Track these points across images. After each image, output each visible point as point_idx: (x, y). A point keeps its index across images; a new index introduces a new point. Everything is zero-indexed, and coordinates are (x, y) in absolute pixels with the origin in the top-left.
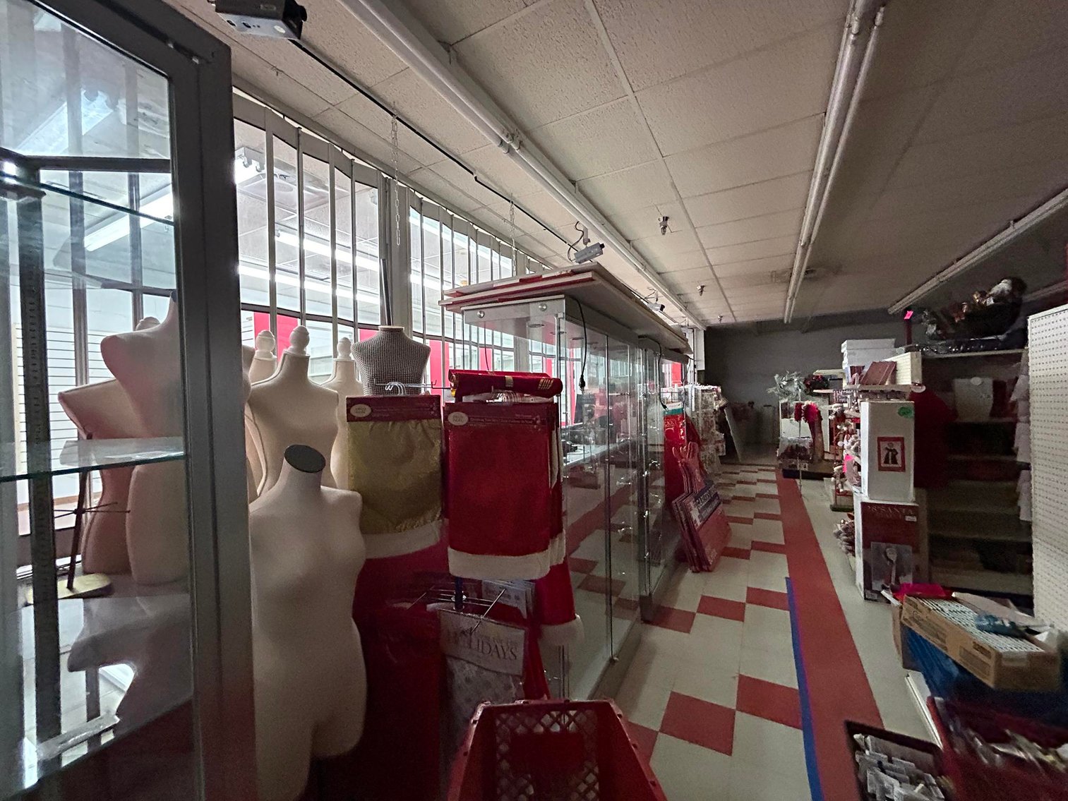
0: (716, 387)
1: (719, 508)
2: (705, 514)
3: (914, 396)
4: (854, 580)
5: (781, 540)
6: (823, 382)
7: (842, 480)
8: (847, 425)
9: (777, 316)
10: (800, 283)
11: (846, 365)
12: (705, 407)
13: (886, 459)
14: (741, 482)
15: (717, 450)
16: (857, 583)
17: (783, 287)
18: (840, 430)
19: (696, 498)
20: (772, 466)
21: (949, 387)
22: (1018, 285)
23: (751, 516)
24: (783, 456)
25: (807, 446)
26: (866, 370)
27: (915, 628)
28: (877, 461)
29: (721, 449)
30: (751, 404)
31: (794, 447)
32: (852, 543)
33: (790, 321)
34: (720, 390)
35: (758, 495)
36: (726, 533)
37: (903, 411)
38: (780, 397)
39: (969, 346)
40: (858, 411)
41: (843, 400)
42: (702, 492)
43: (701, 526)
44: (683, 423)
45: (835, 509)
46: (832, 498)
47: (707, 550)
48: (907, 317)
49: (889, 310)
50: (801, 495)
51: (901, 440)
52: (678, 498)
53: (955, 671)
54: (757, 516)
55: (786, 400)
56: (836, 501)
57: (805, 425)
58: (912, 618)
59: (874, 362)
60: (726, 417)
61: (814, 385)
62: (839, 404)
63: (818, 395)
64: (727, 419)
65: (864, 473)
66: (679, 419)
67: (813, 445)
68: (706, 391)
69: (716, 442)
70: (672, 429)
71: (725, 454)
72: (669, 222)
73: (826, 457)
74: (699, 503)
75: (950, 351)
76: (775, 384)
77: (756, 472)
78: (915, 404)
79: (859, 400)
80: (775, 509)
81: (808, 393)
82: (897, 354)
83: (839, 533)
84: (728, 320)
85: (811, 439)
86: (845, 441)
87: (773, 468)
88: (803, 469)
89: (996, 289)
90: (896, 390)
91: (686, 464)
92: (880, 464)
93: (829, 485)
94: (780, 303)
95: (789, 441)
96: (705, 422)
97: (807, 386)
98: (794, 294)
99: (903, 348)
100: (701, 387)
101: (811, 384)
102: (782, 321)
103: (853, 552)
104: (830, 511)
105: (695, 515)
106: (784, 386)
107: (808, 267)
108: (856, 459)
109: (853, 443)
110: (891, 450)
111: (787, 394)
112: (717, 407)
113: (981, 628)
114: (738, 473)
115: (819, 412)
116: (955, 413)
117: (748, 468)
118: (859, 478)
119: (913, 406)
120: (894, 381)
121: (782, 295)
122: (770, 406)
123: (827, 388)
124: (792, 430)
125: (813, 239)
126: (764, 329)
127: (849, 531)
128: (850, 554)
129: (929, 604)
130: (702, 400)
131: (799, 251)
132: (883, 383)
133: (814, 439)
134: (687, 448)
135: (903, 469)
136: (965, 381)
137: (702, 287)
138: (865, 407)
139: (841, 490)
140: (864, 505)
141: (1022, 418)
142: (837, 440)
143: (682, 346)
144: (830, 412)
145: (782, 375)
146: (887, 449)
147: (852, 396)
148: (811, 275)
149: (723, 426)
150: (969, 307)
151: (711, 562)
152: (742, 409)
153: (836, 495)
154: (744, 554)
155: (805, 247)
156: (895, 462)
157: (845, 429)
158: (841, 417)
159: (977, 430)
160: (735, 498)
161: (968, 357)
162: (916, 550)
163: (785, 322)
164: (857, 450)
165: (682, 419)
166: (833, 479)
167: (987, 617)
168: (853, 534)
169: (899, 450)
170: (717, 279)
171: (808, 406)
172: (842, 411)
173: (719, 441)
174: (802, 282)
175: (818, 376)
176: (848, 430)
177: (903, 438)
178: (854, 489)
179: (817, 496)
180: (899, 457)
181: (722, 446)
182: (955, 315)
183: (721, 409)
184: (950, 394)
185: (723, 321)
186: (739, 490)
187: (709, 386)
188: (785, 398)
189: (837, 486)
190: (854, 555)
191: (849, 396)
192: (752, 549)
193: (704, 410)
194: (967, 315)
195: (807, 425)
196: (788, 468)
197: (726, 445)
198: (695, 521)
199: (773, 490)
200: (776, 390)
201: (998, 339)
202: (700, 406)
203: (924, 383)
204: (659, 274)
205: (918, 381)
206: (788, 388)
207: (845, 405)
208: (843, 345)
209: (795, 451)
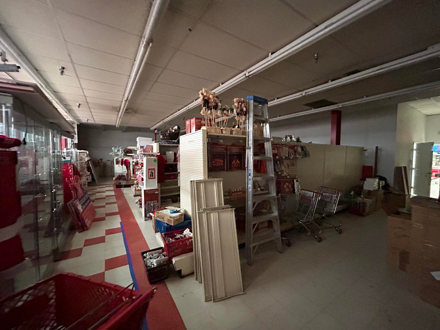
0: (86, 151)
1: (90, 203)
2: (84, 207)
3: (157, 156)
4: (142, 216)
5: (117, 210)
6: (130, 151)
7: (137, 185)
8: (139, 166)
9: (114, 124)
10: (123, 113)
11: (138, 146)
12: (81, 160)
13: (151, 176)
14: (98, 192)
15: (88, 179)
16: (143, 217)
17: (117, 113)
18: (136, 168)
19: (79, 200)
20: (112, 184)
21: (165, 154)
22: (179, 128)
23: (104, 204)
24: (116, 180)
25: (125, 175)
26: (145, 147)
27: (158, 219)
28: (148, 176)
29: (89, 179)
30: (101, 159)
31: (121, 175)
32: (141, 204)
33: (118, 127)
34: (88, 152)
35: (106, 196)
36: (94, 213)
37: (155, 161)
38: (115, 157)
39: (170, 143)
40: (143, 161)
41: (137, 158)
42: (82, 197)
43: (83, 212)
44: (71, 167)
45: (135, 196)
46: (134, 193)
47: (86, 221)
48: (156, 132)
49: (151, 129)
50: (123, 193)
51: (154, 169)
52: (70, 201)
53: (166, 225)
54: (107, 204)
55: (117, 158)
56: (135, 193)
57: (124, 167)
58: (157, 216)
59: (147, 145)
60: (90, 165)
61: (127, 152)
62: (136, 159)
63: (129, 156)
64: (91, 166)
65: (144, 181)
66: (68, 165)
67: (127, 174)
68: (82, 152)
69: (87, 176)
70: (65, 170)
71: (91, 181)
72: (65, 70)
73: (132, 178)
74: (81, 202)
75: (165, 144)
76: (112, 151)
77: (105, 188)
78: (158, 159)
79: (143, 157)
80: (114, 200)
81: (125, 155)
82: (153, 143)
83: (137, 202)
84: (91, 121)
85: (127, 172)
86: (138, 172)
87: (112, 185)
88: (124, 184)
89: (174, 128)
90: (153, 154)
91: (73, 185)
92: (149, 177)
93: (133, 188)
94: (115, 119)
95: (119, 173)
96: (81, 167)
97: (125, 152)
98: (120, 117)
99: (154, 142)
100: (79, 151)
101: (126, 152)
102: (115, 126)
103: (141, 207)
104: (134, 197)
105: (80, 207)
106: (116, 152)
107: (126, 108)
108: (142, 177)
109: (141, 172)
110: (151, 173)
111: (117, 155)
112: (86, 160)
113: (171, 213)
114: (97, 189)
115: (129, 162)
116: (166, 161)
117: (101, 186)
118: (143, 183)
119: (157, 159)
120: (152, 151)
121: (116, 116)
122: (109, 160)
123: (132, 153)
124: (119, 169)
125: (129, 98)
126: (107, 128)
127: (140, 201)
128: (141, 208)
129: (161, 211)
130: (79, 157)
131: (124, 102)
132: (149, 152)
133: (128, 172)
134: (74, 178)
135: (155, 178)
136: (169, 152)
137: (80, 104)
138: (145, 159)
139: (137, 189)
140: (145, 191)
141: (178, 161)
142: (135, 172)
143: (72, 130)
144: (133, 162)
145: (115, 147)
146: (151, 172)
147: (141, 156)
148: (127, 111)
149: (89, 169)
150: (169, 132)
151: (88, 225)
152: (97, 161)
153: (135, 191)
154: (103, 219)
155: (126, 101)
156: (153, 176)
157: (138, 168)
158: (137, 164)
159: (171, 165)
160: (96, 199)
161: (169, 146)
162: (158, 202)
163: (117, 127)
164: (142, 174)
165: (71, 165)
166: (134, 185)
167: (172, 210)
168: (141, 201)
169: (154, 172)
170: (87, 102)
171: (126, 160)
172: (137, 162)
173: (88, 175)
174: (124, 113)
175: (128, 149)
176: (139, 168)
177: (155, 169)
178: (142, 186)
179: (129, 193)
180: (154, 174)
181: (90, 177)
182: (166, 133)
183: (88, 161)
184: (165, 156)
185: (89, 122)
186: (98, 195)
187: (83, 151)
188: (117, 157)
189: (135, 188)
190: (142, 208)
191: (140, 156)
192: (106, 216)
193: (81, 161)
194: (169, 134)
195: (125, 166)
196: (118, 184)
197: (92, 177)
198: (80, 210)
199: (113, 193)
200: (113, 154)
201: (175, 142)
202: (79, 160)
203: (160, 152)
204: (54, 92)
205: (158, 152)
206: (117, 153)
207: (138, 159)
208: (137, 138)
209: (121, 177)
